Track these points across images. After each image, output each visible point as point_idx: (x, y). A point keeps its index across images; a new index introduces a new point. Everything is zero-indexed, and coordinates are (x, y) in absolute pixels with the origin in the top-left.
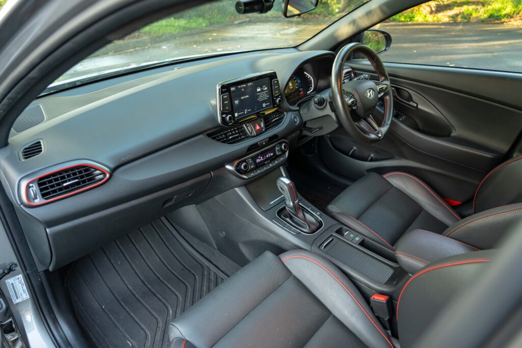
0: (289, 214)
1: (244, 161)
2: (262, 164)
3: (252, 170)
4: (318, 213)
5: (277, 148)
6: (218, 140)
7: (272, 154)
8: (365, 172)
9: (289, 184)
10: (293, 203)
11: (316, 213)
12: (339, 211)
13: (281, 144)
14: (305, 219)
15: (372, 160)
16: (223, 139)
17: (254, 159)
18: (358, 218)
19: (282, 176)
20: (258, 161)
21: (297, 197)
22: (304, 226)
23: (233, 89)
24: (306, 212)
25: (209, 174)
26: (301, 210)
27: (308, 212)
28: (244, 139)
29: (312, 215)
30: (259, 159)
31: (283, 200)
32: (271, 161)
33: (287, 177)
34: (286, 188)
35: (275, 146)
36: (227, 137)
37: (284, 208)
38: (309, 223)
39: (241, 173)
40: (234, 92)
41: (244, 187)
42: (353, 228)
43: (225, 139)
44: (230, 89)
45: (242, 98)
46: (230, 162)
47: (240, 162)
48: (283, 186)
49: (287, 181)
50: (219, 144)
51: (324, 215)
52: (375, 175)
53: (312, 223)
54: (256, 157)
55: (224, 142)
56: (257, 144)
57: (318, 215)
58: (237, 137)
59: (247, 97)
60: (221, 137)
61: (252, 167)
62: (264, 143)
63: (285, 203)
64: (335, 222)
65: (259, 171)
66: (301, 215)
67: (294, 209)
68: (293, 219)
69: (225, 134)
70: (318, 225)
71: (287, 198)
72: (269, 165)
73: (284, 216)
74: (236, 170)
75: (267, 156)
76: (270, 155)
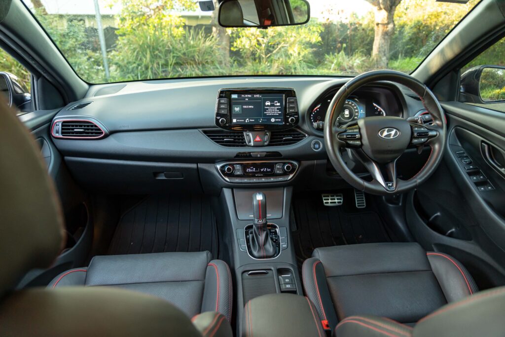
1: (229, 165)
2: (253, 175)
3: (239, 177)
4: (284, 245)
5: (277, 167)
7: (269, 170)
9: (259, 201)
10: (258, 221)
13: (284, 164)
16: (218, 139)
17: (243, 167)
20: (249, 170)
22: (256, 248)
23: (234, 96)
25: (195, 165)
28: (240, 145)
30: (251, 169)
32: (265, 176)
34: (255, 204)
38: (263, 249)
39: (224, 175)
40: (235, 99)
41: (230, 190)
43: (220, 140)
44: (230, 96)
45: (245, 107)
46: (219, 161)
47: (226, 164)
49: (260, 197)
54: (248, 166)
55: (218, 142)
56: (249, 153)
58: (233, 142)
59: (250, 107)
60: (217, 137)
61: (238, 173)
62: (259, 156)
65: (246, 180)
66: (263, 237)
67: (256, 228)
70: (271, 254)
72: (260, 179)
73: (251, 232)
74: (221, 170)
75: (262, 170)
76: (266, 170)
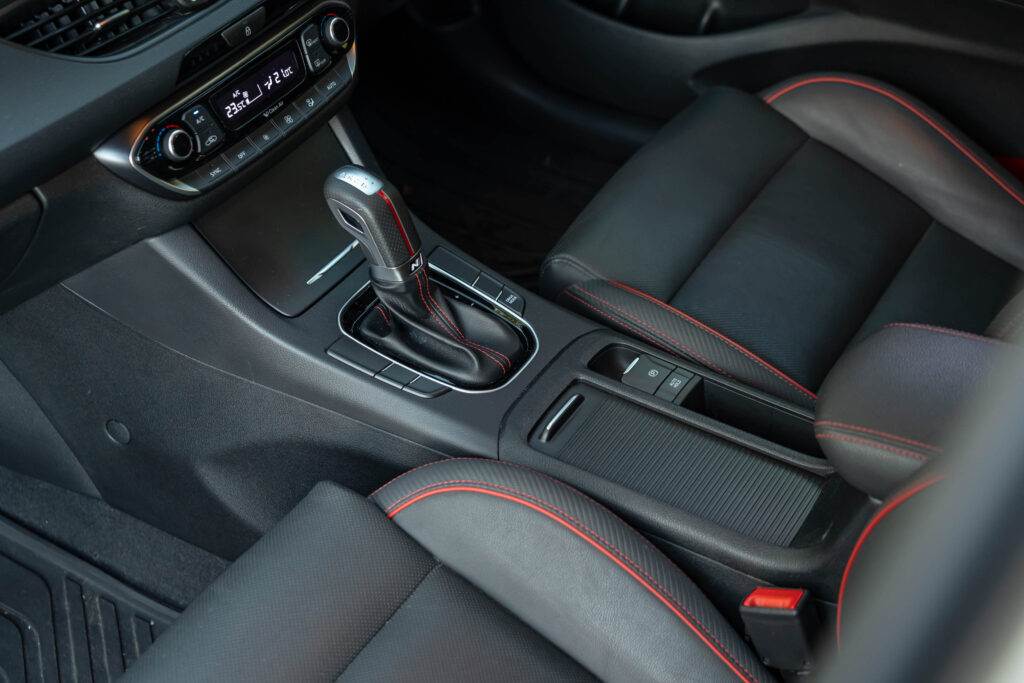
0: (395, 318)
1: (174, 121)
2: (252, 122)
3: (213, 155)
4: (512, 299)
5: (306, 44)
6: (42, 46)
7: (287, 72)
8: (691, 83)
9: (378, 195)
10: (406, 271)
11: (502, 300)
12: (597, 275)
13: (319, 20)
14: (461, 332)
15: (716, 28)
16: (65, 35)
17: (213, 103)
18: (674, 292)
19: (346, 163)
20: (233, 109)
21: (418, 243)
22: (462, 359)
24: (463, 301)
25: (28, 198)
26: (438, 294)
27: (469, 299)
28: (157, 23)
29: (486, 309)
30: (237, 101)
31: (360, 261)
32: (287, 101)
33: (368, 168)
34: (365, 215)
35: (297, 35)
36: (83, 27)
37: (369, 295)
38: (479, 347)
39: (169, 177)
41: (186, 233)
42: (653, 339)
43: (75, 36)
46: (113, 135)
47: (157, 126)
48: (356, 208)
49: (364, 183)
50: (53, 61)
51: (535, 301)
52: (729, 102)
53: (494, 344)
54: (223, 94)
55: (72, 50)
56: (215, 38)
57: (512, 306)
58: (127, 19)
60: (54, 31)
61: (211, 140)
62: (248, 31)
63: (371, 274)
64: (585, 326)
65: (241, 156)
66: (441, 315)
67: (410, 297)
68: (413, 334)
69: (74, 14)
70: (516, 345)
71: (378, 256)
72: (280, 121)
73: (372, 328)
74: (143, 164)
75: (269, 84)
76: (281, 77)
